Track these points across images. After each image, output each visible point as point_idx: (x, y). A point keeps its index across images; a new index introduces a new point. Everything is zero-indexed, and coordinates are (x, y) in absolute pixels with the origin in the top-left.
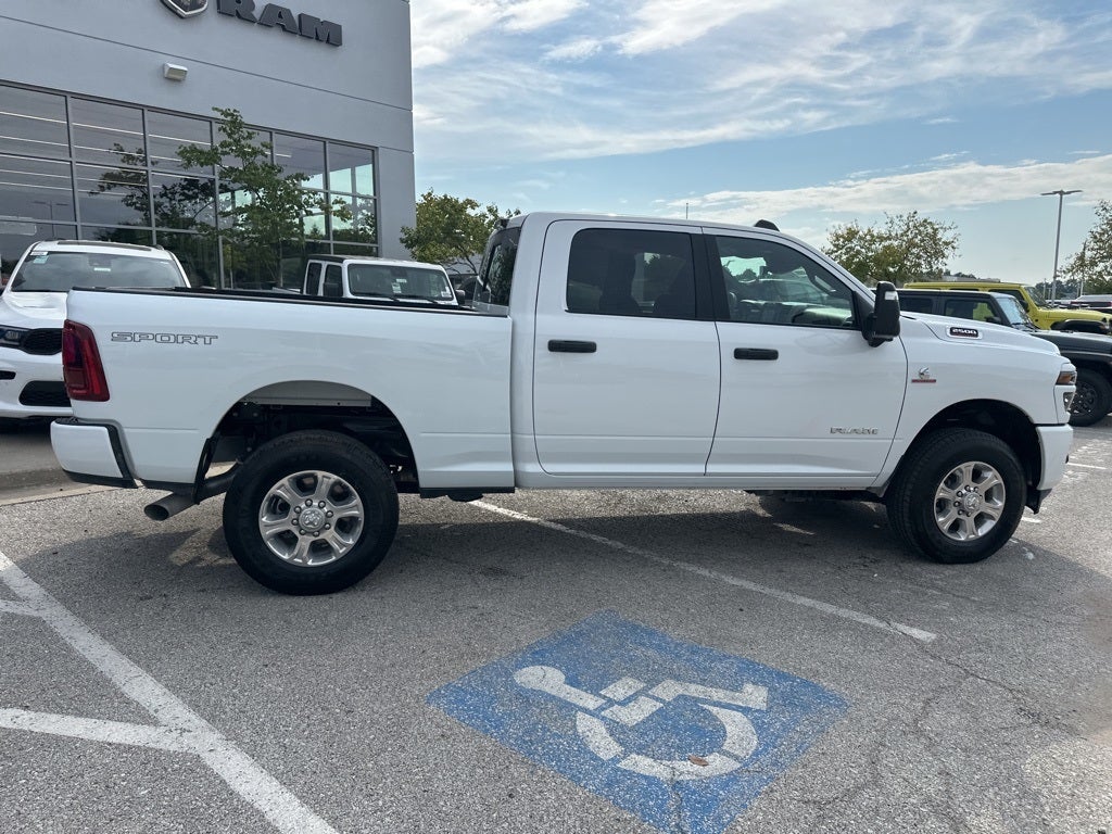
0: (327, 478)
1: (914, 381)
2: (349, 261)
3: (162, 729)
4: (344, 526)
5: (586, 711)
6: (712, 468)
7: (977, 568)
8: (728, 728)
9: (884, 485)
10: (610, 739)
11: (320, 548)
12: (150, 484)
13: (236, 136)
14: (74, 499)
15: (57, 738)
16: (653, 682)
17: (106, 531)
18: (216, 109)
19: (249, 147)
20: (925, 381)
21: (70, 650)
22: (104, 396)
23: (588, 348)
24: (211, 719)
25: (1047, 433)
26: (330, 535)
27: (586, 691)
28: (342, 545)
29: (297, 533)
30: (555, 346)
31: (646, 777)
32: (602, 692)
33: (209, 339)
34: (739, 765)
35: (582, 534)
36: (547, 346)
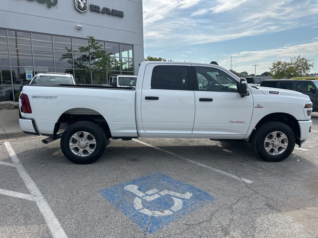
0: (86, 134)
1: (256, 107)
2: (119, 76)
3: (31, 195)
4: (92, 146)
5: (139, 197)
6: (194, 132)
7: (278, 163)
8: (175, 204)
9: (248, 138)
10: (141, 204)
11: (85, 152)
12: (43, 134)
16: (160, 191)
18: (88, 37)
19: (96, 46)
20: (259, 107)
21: (19, 175)
22: (30, 112)
23: (156, 98)
27: (142, 192)
28: (91, 151)
29: (79, 148)
30: (147, 98)
31: (145, 215)
32: (146, 192)
33: (56, 97)
34: (172, 213)
36: (145, 98)
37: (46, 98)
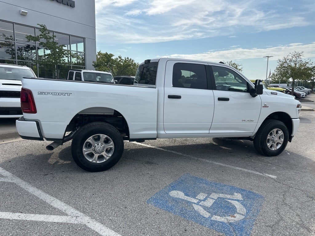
0: (103, 136)
1: (263, 107)
2: (83, 71)
3: (69, 217)
4: (108, 151)
5: (195, 203)
6: (211, 132)
7: (277, 157)
8: (236, 206)
9: (254, 135)
10: (205, 211)
11: (101, 157)
12: (48, 139)
13: (44, 33)
14: (9, 144)
15: (36, 222)
16: (209, 194)
17: (24, 154)
18: (38, 24)
19: (49, 36)
20: (266, 107)
21: (28, 193)
22: (35, 112)
23: (179, 97)
24: (84, 212)
25: (295, 121)
26: (104, 154)
27: (192, 197)
28: (107, 156)
29: (94, 154)
30: (170, 97)
31: (221, 222)
32: (197, 197)
33: (69, 94)
34: (244, 217)
35: (169, 151)
36: (168, 97)
37: (57, 94)
